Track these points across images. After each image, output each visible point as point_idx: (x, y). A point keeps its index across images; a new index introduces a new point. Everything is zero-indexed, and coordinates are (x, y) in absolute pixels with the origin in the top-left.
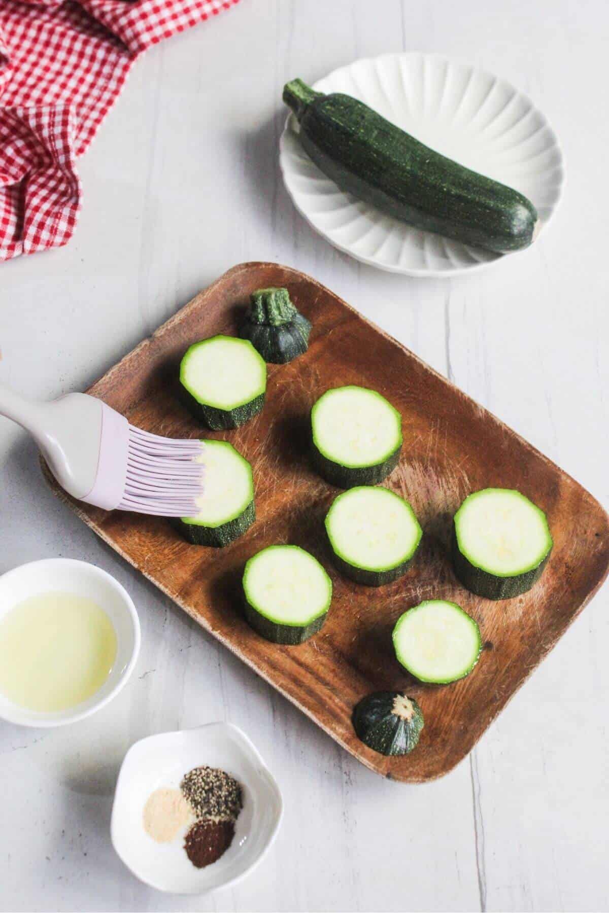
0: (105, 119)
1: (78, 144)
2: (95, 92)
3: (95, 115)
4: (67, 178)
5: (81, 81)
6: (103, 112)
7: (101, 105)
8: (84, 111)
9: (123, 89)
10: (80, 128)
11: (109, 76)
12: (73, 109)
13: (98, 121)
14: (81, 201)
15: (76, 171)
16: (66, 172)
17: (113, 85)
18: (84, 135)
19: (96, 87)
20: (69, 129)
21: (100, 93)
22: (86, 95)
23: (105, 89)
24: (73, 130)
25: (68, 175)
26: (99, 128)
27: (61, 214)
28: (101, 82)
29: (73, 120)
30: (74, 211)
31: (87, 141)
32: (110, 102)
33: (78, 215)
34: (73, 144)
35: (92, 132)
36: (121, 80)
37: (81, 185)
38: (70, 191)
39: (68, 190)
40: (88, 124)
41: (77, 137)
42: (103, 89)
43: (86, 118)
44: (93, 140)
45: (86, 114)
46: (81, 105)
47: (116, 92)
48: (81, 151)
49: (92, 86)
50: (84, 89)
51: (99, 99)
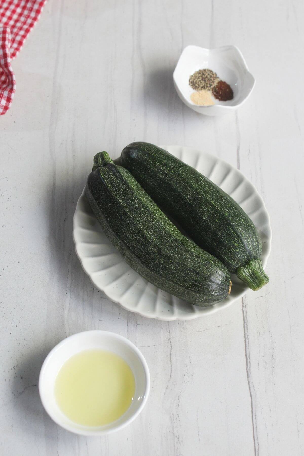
0: (28, 35)
1: (12, 51)
2: (22, 19)
3: (22, 33)
4: (6, 73)
5: (14, 12)
6: (27, 31)
7: (25, 27)
8: (15, 30)
9: (39, 17)
10: (13, 41)
11: (31, 9)
12: (8, 30)
13: (24, 37)
14: (15, 87)
15: (11, 69)
16: (5, 69)
17: (33, 15)
18: (15, 45)
19: (23, 15)
20: (7, 42)
21: (25, 19)
22: (17, 21)
23: (28, 17)
24: (9, 42)
25: (7, 71)
26: (24, 41)
27: (3, 95)
28: (26, 12)
29: (9, 36)
30: (11, 93)
31: (17, 49)
32: (31, 25)
33: (13, 96)
34: (9, 51)
35: (20, 43)
36: (38, 12)
37: (14, 78)
38: (7, 81)
39: (6, 80)
40: (18, 38)
41: (11, 47)
42: (27, 17)
43: (17, 34)
44: (21, 48)
45: (17, 32)
46: (13, 27)
47: (35, 19)
48: (13, 55)
49: (20, 15)
50: (15, 17)
51: (25, 23)
